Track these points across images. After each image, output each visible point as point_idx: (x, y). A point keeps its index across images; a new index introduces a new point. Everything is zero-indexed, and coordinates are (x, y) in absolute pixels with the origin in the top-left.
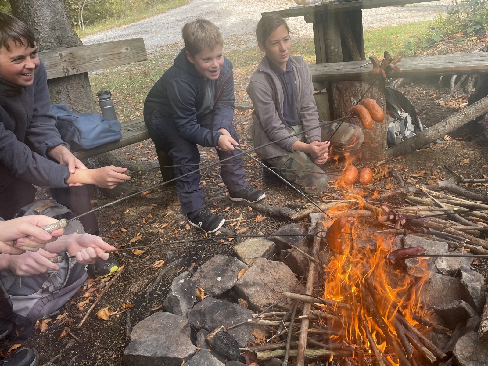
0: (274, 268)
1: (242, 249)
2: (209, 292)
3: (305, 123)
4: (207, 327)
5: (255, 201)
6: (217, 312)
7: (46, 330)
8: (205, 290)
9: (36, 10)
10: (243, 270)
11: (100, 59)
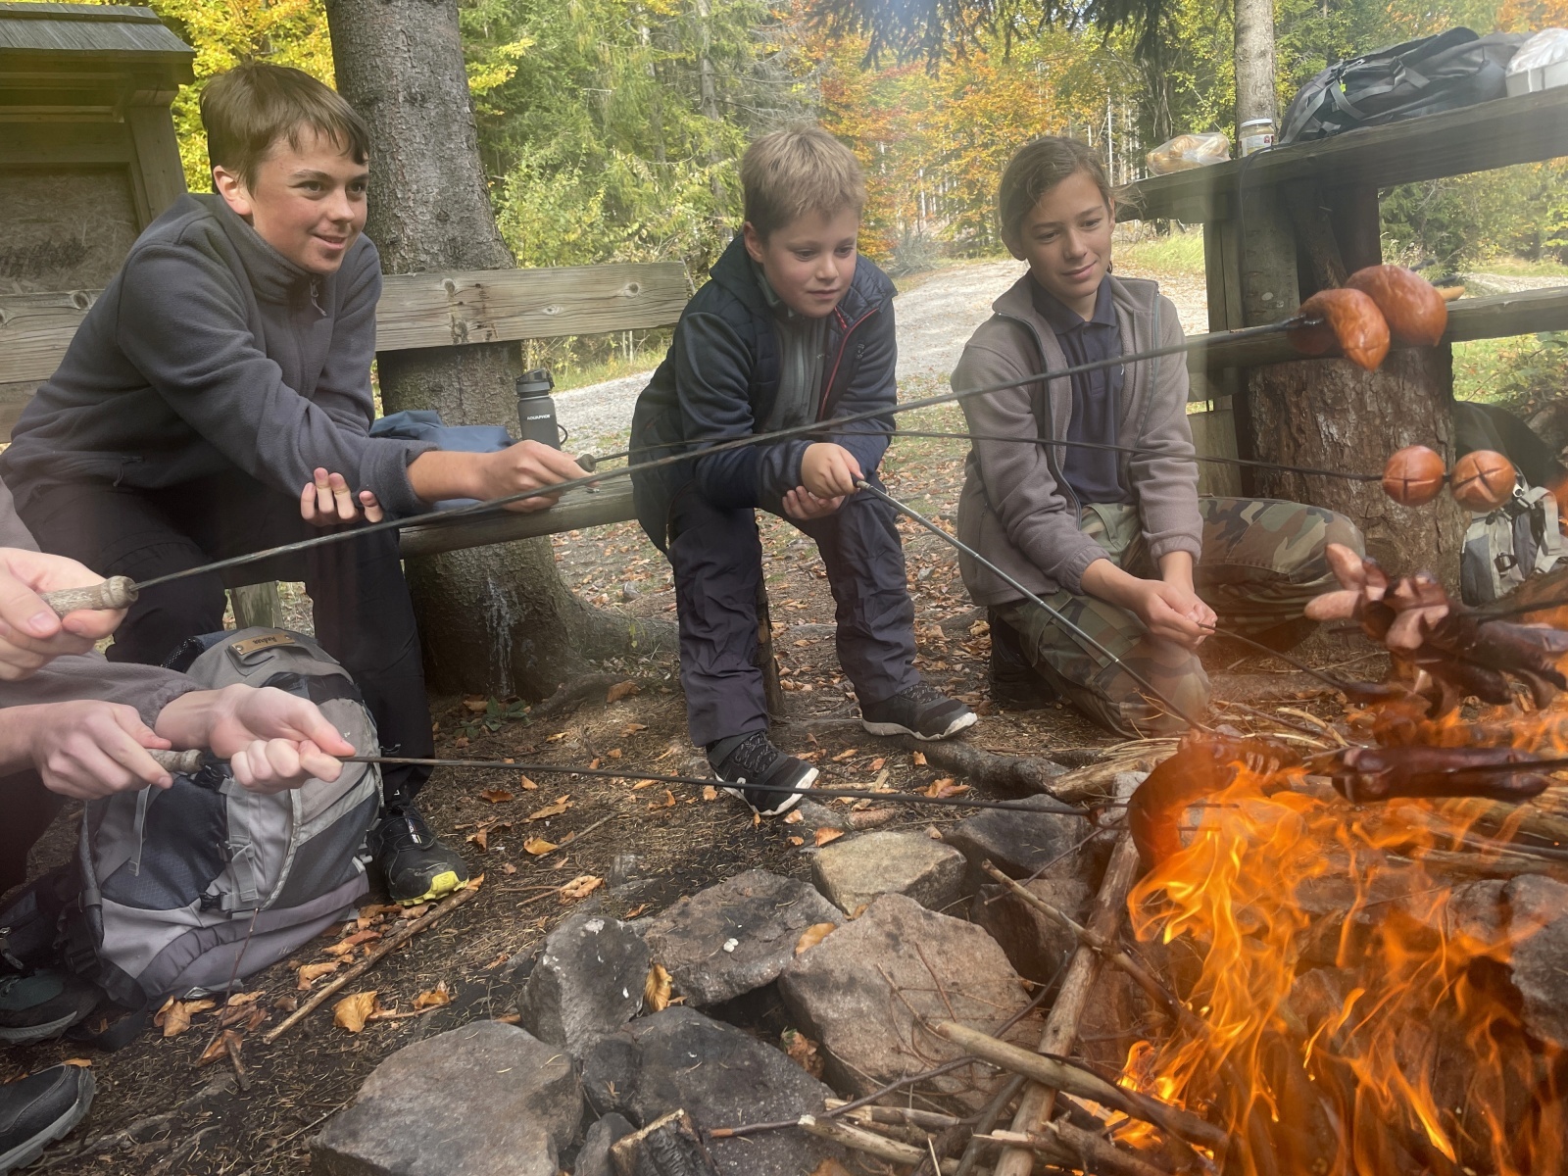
0: (944, 938)
1: (839, 861)
2: (688, 988)
3: (1147, 494)
4: (638, 1108)
5: (938, 736)
6: (691, 1063)
7: (181, 1033)
8: (674, 976)
9: (403, 166)
10: (822, 927)
11: (556, 310)
